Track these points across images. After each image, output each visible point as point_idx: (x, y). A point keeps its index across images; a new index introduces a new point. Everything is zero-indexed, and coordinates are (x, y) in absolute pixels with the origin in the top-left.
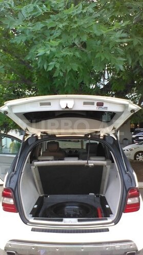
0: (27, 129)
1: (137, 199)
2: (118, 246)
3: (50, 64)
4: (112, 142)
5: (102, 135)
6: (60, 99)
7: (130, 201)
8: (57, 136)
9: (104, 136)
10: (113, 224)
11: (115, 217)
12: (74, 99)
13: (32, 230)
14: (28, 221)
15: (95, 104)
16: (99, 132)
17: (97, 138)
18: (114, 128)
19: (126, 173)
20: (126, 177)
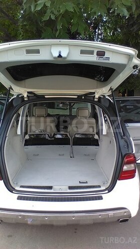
0: (11, 88)
1: (133, 165)
2: (111, 213)
3: (38, 3)
4: (107, 105)
5: (97, 96)
6: (51, 45)
7: (125, 168)
8: (46, 97)
9: (99, 98)
10: (107, 191)
11: (109, 185)
12: (69, 45)
13: (18, 199)
14: (14, 189)
15: (95, 53)
16: (94, 93)
17: (91, 100)
18: (111, 89)
19: (122, 138)
20: (122, 142)
